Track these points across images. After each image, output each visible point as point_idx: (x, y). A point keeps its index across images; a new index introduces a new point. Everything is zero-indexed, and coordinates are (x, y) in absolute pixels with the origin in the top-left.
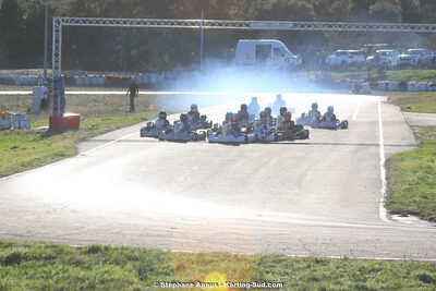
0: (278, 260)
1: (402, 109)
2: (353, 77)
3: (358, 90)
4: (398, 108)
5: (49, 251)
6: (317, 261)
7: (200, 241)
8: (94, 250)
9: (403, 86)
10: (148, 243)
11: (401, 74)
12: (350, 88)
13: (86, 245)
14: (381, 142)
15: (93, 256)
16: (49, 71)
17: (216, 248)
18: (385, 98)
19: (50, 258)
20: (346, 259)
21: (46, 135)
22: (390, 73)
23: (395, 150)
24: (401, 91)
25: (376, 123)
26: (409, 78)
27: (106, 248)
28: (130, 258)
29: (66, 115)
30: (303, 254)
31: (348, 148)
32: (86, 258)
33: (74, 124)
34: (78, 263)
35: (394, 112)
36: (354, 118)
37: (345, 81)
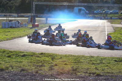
0: (83, 56)
1: (111, 23)
2: (100, 16)
3: (101, 19)
4: (110, 23)
5: (32, 54)
6: (92, 57)
7: (65, 52)
8: (42, 54)
9: (111, 18)
10: (54, 52)
11: (111, 15)
12: (99, 18)
13: (40, 53)
14: (106, 31)
15: (42, 55)
16: (32, 14)
17: (69, 54)
18: (107, 21)
19: (32, 55)
20: (98, 56)
21: (31, 28)
22: (108, 15)
23: (109, 32)
24: (111, 19)
25: (105, 26)
26: (113, 16)
27: (45, 53)
28: (50, 56)
29: (36, 24)
30: (89, 55)
31: (99, 32)
32: (40, 56)
33: (37, 26)
34: (38, 57)
35: (109, 24)
36: (100, 25)
37: (98, 17)
